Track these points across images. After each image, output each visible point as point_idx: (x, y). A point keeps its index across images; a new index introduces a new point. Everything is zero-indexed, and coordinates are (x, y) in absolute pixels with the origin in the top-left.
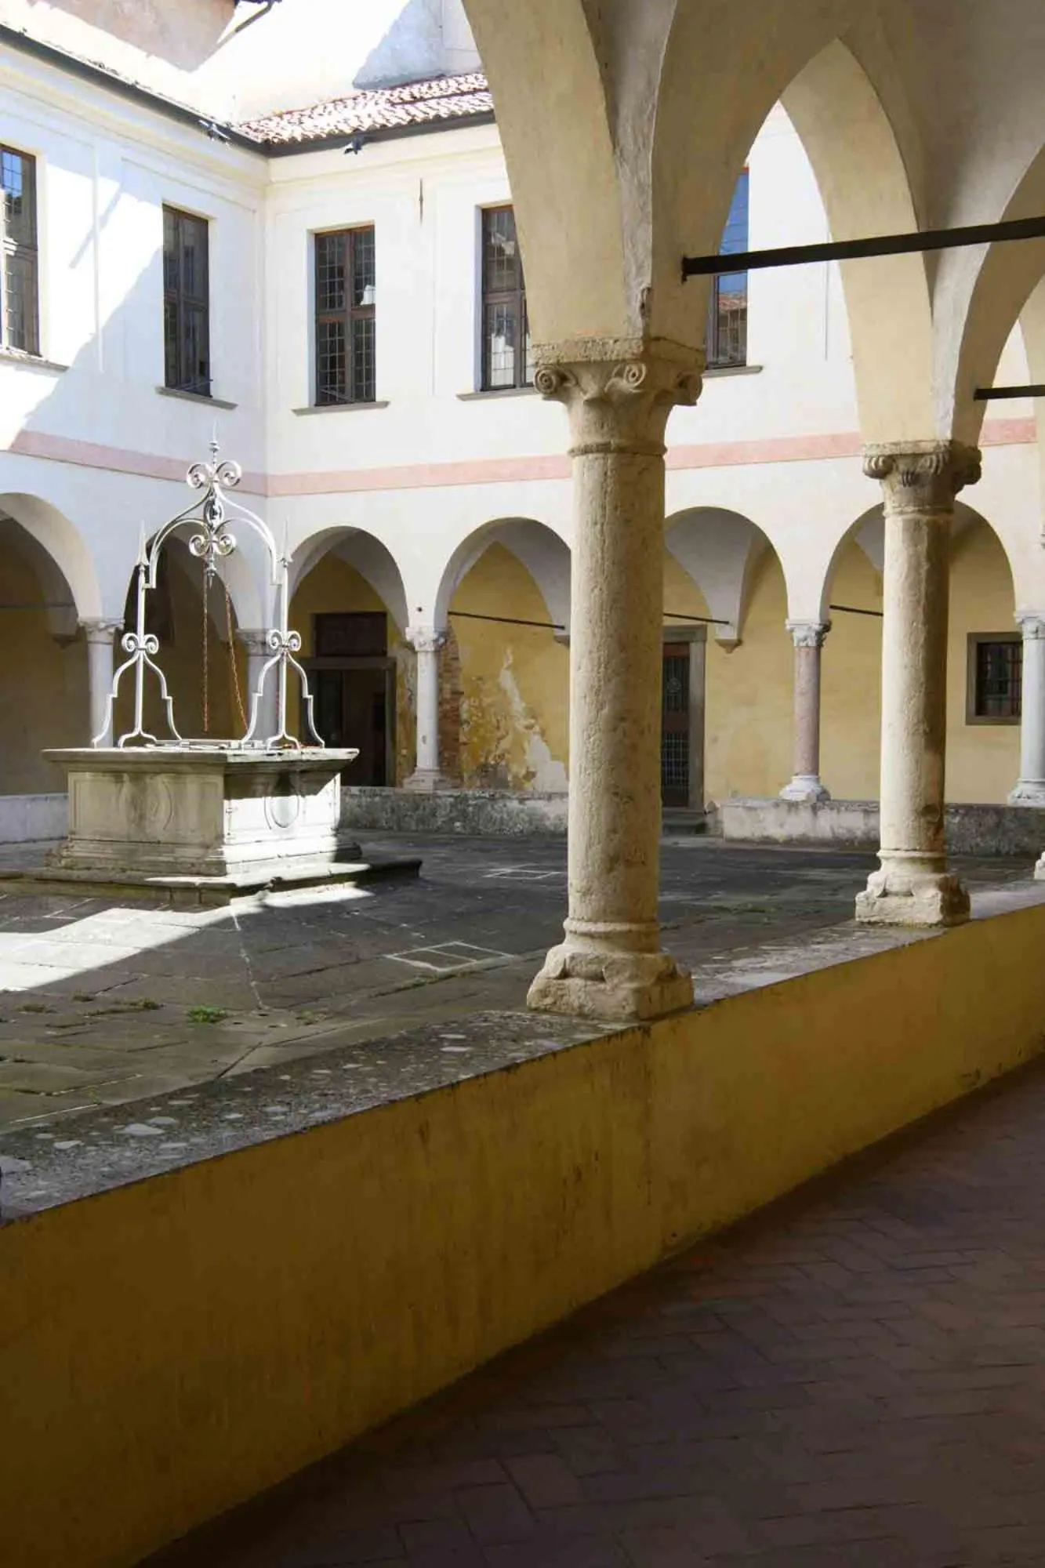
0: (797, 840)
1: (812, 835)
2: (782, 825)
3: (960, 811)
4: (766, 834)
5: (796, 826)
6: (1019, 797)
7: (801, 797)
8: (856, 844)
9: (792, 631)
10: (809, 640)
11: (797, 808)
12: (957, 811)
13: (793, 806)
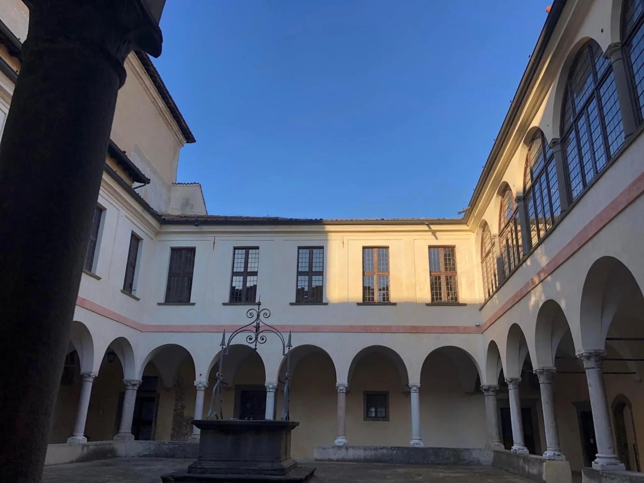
0: (341, 460)
1: (346, 458)
2: (335, 454)
3: (396, 449)
4: (330, 457)
5: (341, 454)
6: (414, 444)
7: (342, 444)
8: (362, 460)
9: (338, 387)
10: (344, 390)
11: (341, 448)
12: (395, 449)
13: (339, 447)
